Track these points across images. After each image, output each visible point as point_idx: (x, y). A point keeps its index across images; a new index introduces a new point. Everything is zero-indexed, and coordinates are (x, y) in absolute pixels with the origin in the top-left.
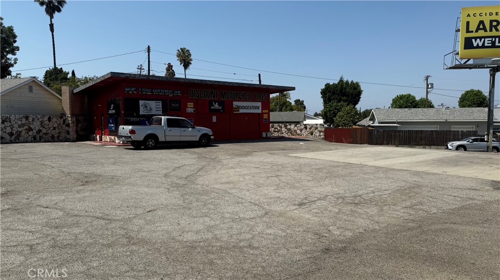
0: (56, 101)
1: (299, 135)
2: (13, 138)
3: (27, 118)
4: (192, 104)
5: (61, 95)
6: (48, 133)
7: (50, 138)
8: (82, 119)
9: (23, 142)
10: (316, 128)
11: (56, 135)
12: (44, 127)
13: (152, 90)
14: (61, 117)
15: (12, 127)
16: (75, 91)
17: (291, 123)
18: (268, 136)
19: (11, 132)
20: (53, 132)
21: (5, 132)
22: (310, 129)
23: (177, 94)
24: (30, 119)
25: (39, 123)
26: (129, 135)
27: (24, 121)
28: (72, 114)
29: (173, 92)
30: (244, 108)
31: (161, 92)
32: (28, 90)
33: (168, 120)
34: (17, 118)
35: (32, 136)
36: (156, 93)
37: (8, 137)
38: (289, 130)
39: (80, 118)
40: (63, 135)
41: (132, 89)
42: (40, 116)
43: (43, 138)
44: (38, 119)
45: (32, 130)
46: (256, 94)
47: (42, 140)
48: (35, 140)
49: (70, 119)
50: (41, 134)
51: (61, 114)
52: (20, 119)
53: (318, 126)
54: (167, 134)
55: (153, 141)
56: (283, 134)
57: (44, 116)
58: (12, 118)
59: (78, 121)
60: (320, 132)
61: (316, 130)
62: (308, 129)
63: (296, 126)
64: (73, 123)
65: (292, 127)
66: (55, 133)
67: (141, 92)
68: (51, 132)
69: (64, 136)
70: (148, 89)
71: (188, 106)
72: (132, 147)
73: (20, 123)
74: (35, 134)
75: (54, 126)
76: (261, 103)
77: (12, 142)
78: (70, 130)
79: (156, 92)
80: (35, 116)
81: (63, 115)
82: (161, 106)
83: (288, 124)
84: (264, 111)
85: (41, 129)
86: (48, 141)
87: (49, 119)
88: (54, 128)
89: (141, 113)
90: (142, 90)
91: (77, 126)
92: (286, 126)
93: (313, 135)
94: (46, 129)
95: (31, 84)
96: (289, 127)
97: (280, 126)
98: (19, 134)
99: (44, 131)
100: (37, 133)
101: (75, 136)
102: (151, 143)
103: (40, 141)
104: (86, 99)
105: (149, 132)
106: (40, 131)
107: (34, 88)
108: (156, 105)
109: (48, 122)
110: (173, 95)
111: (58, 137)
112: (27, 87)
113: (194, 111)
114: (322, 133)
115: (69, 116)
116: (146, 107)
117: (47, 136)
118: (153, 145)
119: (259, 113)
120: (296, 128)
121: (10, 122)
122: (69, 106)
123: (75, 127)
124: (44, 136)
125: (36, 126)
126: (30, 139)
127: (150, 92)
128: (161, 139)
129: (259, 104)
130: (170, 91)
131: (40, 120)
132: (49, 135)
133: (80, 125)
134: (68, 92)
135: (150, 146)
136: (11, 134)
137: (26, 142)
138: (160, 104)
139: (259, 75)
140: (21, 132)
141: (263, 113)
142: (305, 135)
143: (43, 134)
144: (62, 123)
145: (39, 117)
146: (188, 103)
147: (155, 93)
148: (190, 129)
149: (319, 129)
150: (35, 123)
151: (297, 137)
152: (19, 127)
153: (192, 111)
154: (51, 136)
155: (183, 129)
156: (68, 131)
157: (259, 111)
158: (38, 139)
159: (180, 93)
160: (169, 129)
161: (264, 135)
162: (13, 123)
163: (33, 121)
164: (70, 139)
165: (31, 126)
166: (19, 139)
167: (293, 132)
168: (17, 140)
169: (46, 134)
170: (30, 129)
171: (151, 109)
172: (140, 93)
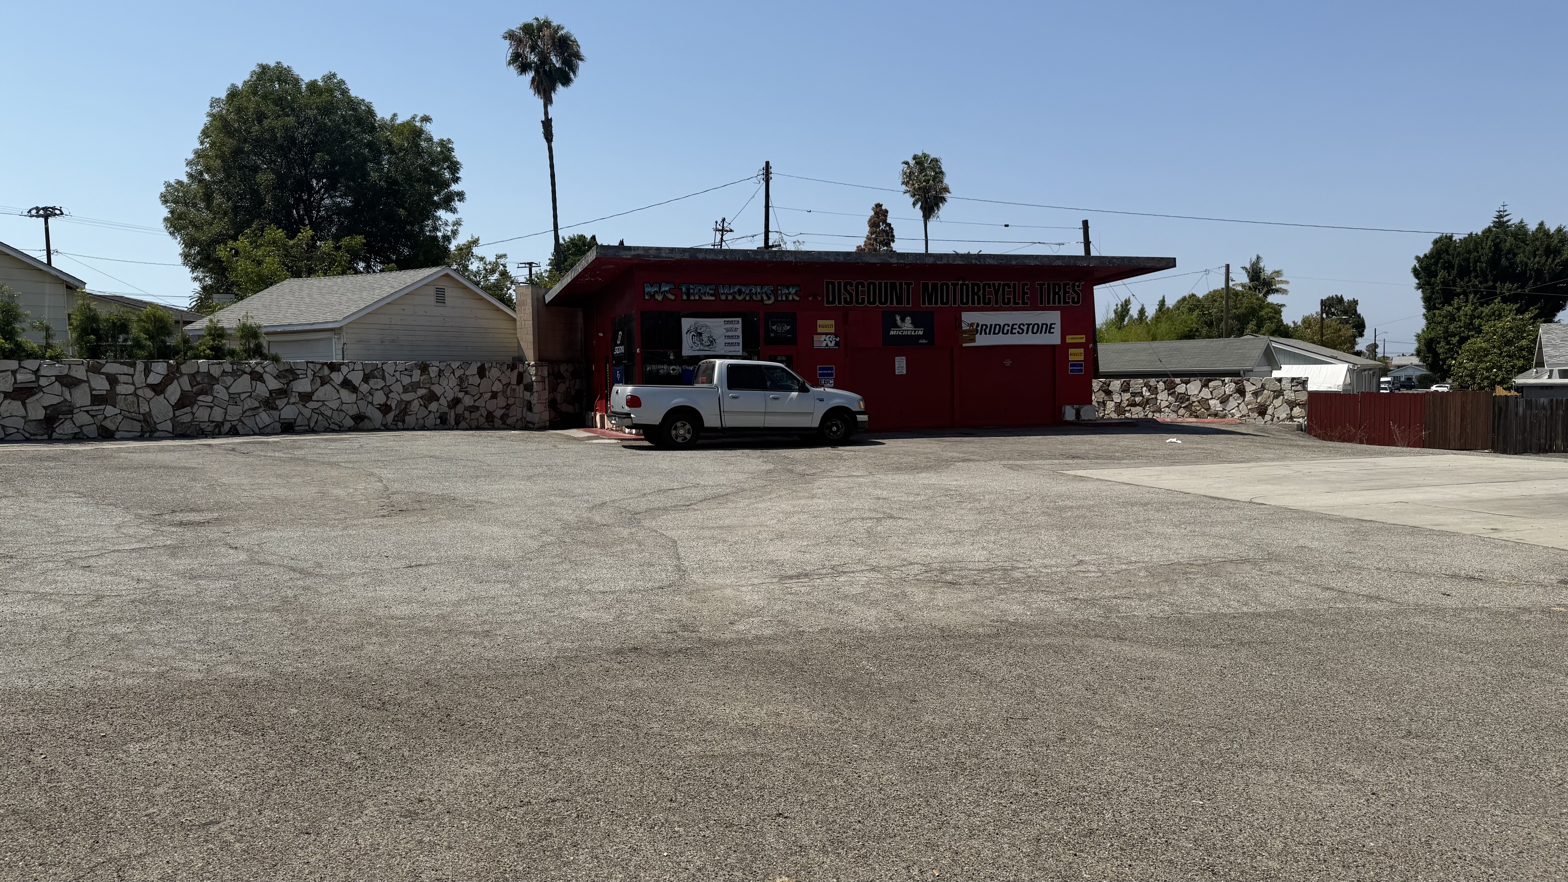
0: (504, 325)
1: (1216, 415)
2: (390, 417)
3: (424, 368)
4: (832, 322)
5: (514, 310)
6: (478, 408)
7: (482, 420)
8: (567, 371)
9: (414, 429)
10: (1279, 393)
11: (498, 413)
12: (466, 393)
13: (716, 290)
14: (512, 367)
15: (387, 391)
16: (548, 298)
17: (1187, 376)
18: (1083, 418)
19: (386, 404)
20: (492, 405)
21: (372, 403)
22: (1256, 394)
23: (787, 295)
24: (433, 371)
25: (453, 382)
26: (627, 409)
27: (417, 375)
28: (541, 360)
29: (775, 292)
30: (1000, 329)
31: (740, 292)
32: (432, 300)
33: (731, 368)
34: (400, 368)
35: (438, 415)
36: (727, 295)
37: (377, 416)
38: (1183, 398)
39: (563, 368)
40: (517, 412)
41: (663, 289)
42: (458, 364)
43: (464, 419)
44: (453, 372)
45: (438, 399)
46: (1041, 285)
47: (463, 424)
48: (443, 424)
49: (533, 371)
50: (460, 409)
51: (514, 358)
52: (408, 371)
53: (1286, 385)
54: (727, 405)
55: (688, 426)
56: (1160, 411)
57: (467, 364)
58: (389, 368)
59: (555, 378)
60: (1292, 404)
61: (1276, 397)
62: (1249, 397)
63: (1205, 385)
64: (542, 380)
65: (1194, 388)
66: (496, 406)
67: (688, 294)
68: (487, 404)
69: (519, 416)
70: (706, 285)
71: (819, 330)
72: (646, 443)
73: (406, 380)
74: (446, 410)
75: (494, 389)
76: (1058, 313)
77: (386, 428)
78: (534, 399)
79: (727, 292)
80: (445, 364)
81: (520, 359)
82: (739, 333)
83: (1178, 380)
84: (1069, 339)
85: (461, 395)
86: (478, 428)
87: (482, 372)
88: (494, 395)
89: (686, 352)
90: (688, 290)
91: (553, 389)
92: (1170, 388)
93: (1268, 418)
94: (473, 396)
95: (443, 284)
96: (1181, 389)
97: (1150, 388)
98: (404, 409)
99: (468, 401)
100: (448, 406)
101: (546, 416)
102: (682, 431)
103: (456, 426)
104: (580, 320)
105: (677, 401)
106: (456, 401)
107: (448, 293)
108: (728, 330)
109: (476, 380)
110: (776, 298)
111: (504, 417)
112: (432, 291)
113: (837, 344)
114: (1297, 411)
115: (532, 363)
116: (700, 334)
117: (475, 415)
118: (688, 436)
119: (1053, 347)
120: (1206, 393)
121: (384, 378)
122: (530, 338)
123: (547, 392)
124: (467, 414)
125: (447, 388)
126: (431, 420)
127: (711, 295)
128: (711, 420)
129: (1054, 317)
130: (765, 289)
131: (458, 373)
132: (479, 413)
133: (562, 388)
134: (529, 301)
135: (679, 440)
136: (385, 409)
137: (423, 428)
138: (737, 325)
139: (1085, 223)
140: (409, 403)
141: (1065, 347)
142: (1238, 415)
143: (466, 409)
144: (514, 381)
145: (455, 365)
146: (820, 322)
147: (723, 297)
148: (794, 394)
149: (1289, 395)
150: (444, 382)
151: (1210, 422)
152: (406, 390)
153: (832, 345)
154: (485, 414)
155: (772, 394)
156: (529, 403)
157: (1054, 339)
158: (453, 422)
159: (796, 294)
160: (733, 393)
161: (1069, 413)
162: (390, 380)
163: (439, 376)
164: (534, 424)
165: (433, 388)
166: (403, 421)
167: (1196, 407)
168: (400, 424)
169: (473, 409)
170: (432, 397)
171: (712, 342)
172: (685, 297)
